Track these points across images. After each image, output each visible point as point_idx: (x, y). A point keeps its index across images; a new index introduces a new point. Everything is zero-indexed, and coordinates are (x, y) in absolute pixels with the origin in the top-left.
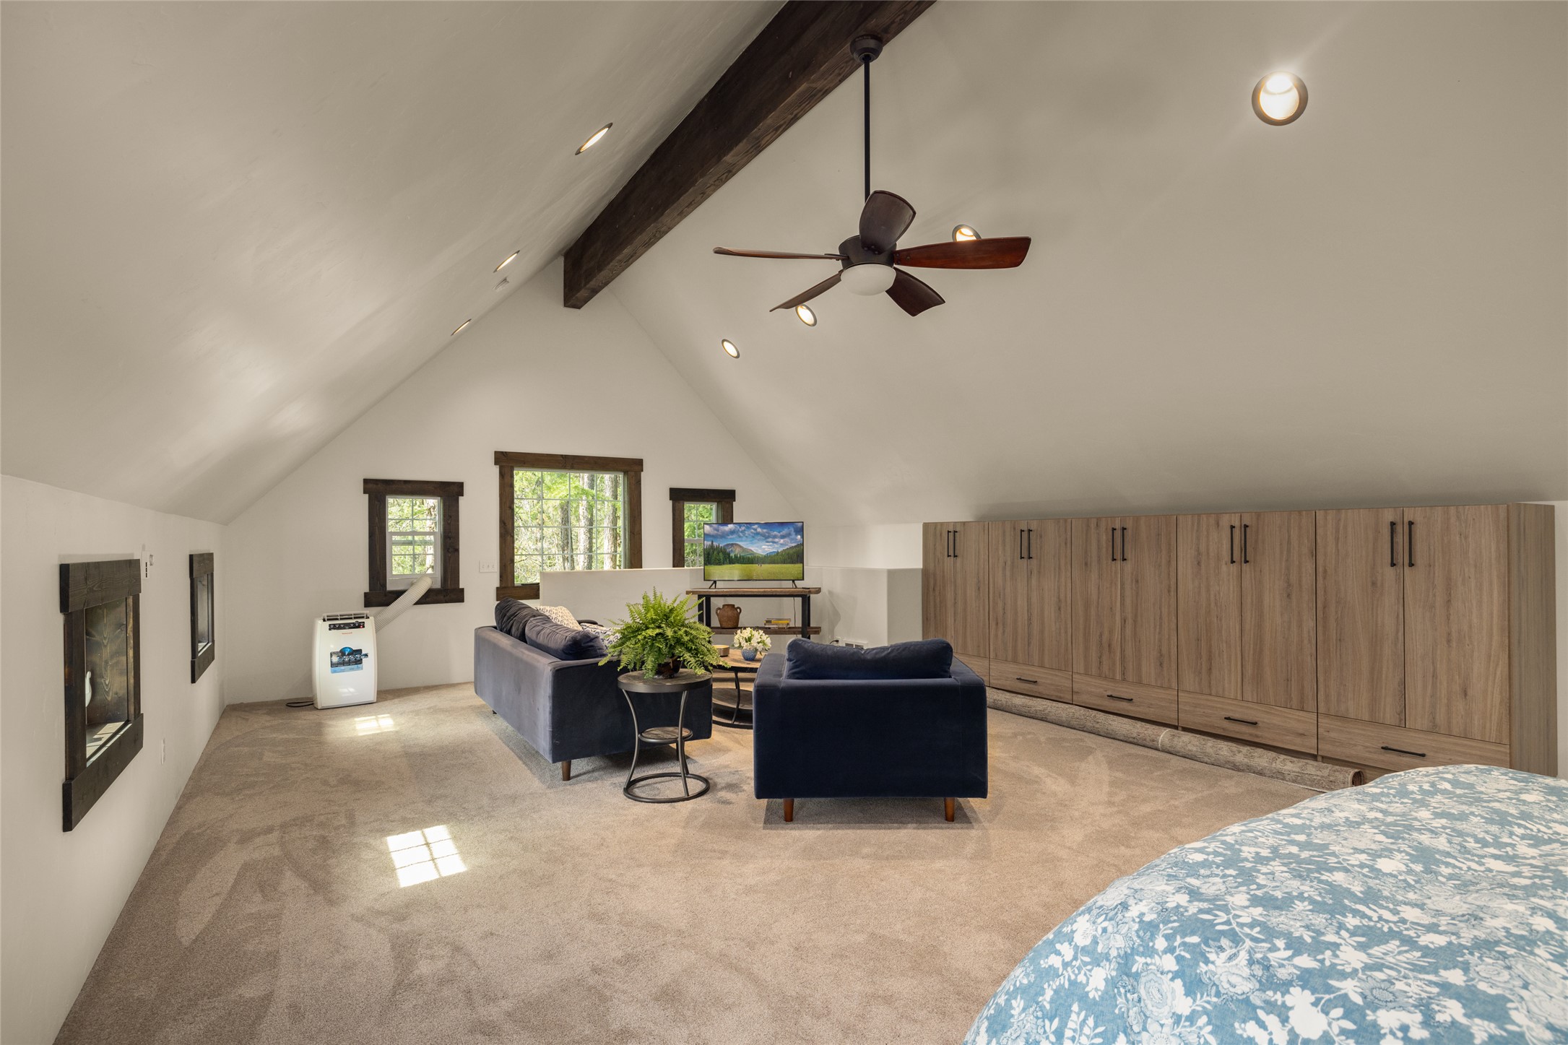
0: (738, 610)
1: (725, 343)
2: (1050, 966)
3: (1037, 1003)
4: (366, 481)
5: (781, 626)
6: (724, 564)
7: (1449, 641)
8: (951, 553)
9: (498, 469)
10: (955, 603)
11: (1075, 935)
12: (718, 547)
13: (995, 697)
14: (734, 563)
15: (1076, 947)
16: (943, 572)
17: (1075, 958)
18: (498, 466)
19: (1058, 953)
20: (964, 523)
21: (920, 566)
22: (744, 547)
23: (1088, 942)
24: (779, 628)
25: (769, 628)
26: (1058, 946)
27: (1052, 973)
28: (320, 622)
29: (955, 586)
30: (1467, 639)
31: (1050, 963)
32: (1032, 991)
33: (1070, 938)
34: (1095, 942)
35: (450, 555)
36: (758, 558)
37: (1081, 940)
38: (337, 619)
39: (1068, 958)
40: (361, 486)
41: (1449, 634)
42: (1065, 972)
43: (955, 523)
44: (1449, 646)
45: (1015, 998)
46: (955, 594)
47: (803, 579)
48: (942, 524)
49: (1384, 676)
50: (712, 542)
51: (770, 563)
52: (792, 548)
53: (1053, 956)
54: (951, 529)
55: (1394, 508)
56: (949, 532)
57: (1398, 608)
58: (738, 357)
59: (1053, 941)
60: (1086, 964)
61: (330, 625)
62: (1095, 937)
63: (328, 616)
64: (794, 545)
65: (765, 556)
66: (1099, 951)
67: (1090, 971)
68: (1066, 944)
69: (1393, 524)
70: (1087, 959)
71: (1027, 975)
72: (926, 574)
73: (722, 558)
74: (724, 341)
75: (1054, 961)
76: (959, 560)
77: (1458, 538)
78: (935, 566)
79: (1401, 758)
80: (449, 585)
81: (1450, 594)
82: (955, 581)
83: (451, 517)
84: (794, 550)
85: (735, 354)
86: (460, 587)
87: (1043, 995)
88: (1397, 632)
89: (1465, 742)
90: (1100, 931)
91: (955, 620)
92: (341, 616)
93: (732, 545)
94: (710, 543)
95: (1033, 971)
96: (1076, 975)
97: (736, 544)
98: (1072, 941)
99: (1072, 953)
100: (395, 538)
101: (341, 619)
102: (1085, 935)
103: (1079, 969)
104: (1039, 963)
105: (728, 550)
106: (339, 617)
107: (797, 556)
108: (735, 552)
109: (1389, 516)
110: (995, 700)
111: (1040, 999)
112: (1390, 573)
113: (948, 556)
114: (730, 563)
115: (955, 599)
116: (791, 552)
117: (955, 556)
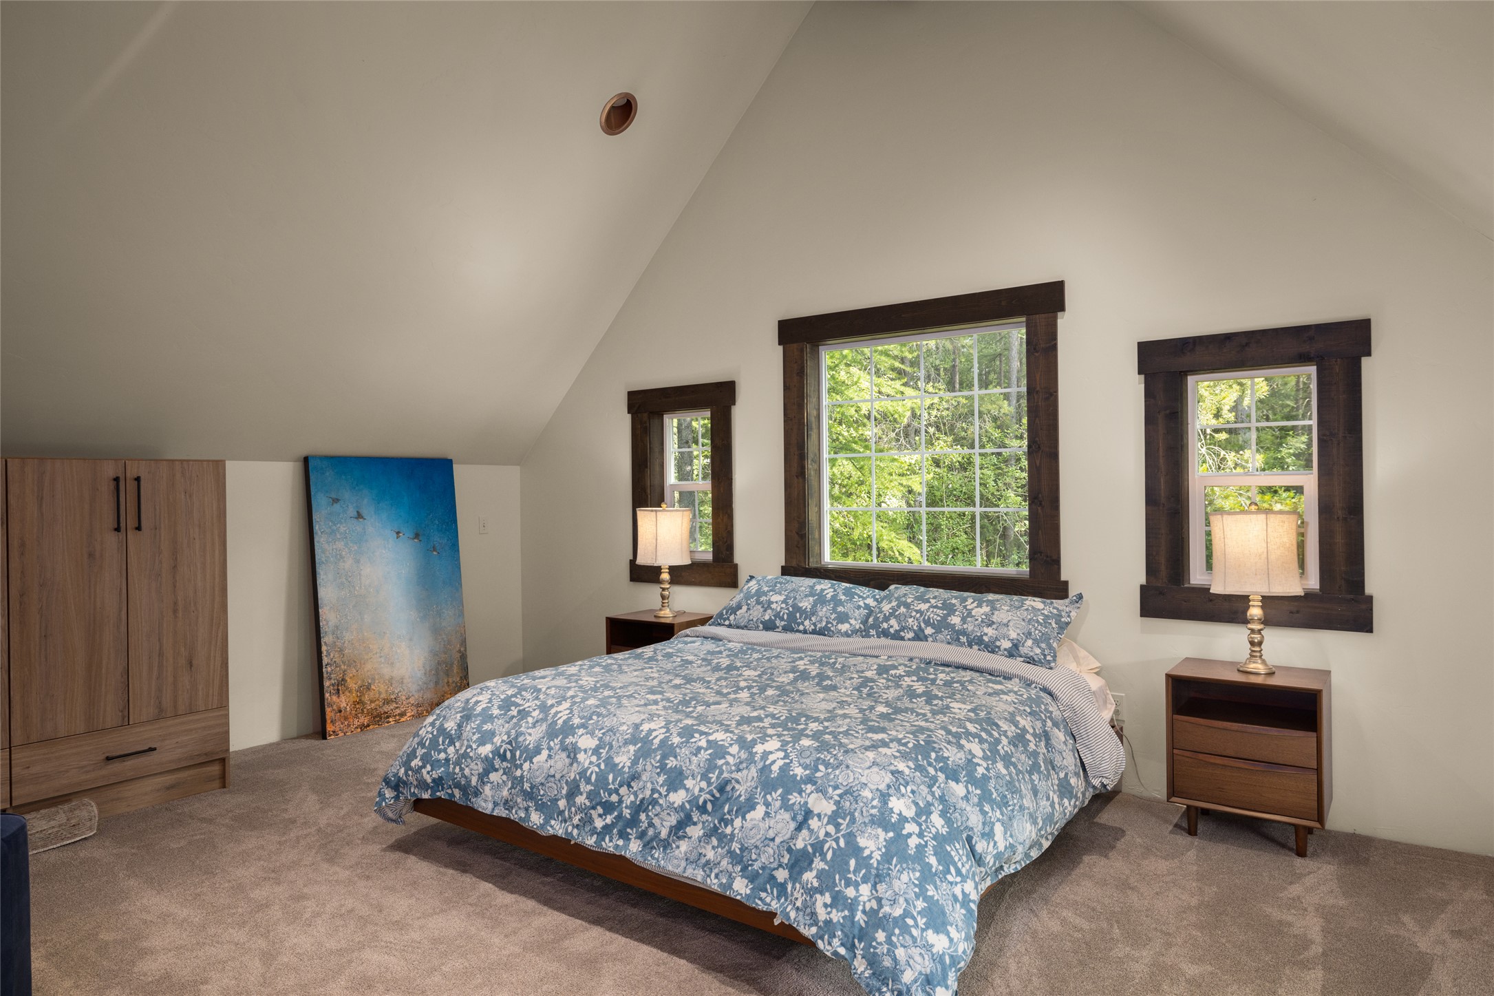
2: (916, 848)
3: (936, 874)
7: (175, 611)
11: (904, 814)
15: (913, 819)
17: (920, 825)
19: (910, 835)
23: (914, 808)
26: (905, 832)
27: (921, 848)
30: (192, 605)
31: (914, 846)
32: (927, 873)
33: (903, 819)
34: (916, 804)
37: (910, 813)
39: (917, 830)
41: (175, 603)
42: (925, 839)
44: (176, 617)
45: (927, 890)
49: (104, 670)
53: (909, 841)
55: (115, 460)
57: (121, 582)
59: (898, 834)
60: (926, 821)
62: (913, 802)
66: (922, 806)
67: (931, 822)
68: (907, 825)
69: (117, 480)
70: (924, 818)
71: (914, 870)
75: (913, 842)
77: (183, 497)
79: (126, 763)
81: (176, 558)
87: (932, 866)
88: (120, 611)
89: (191, 718)
90: (911, 795)
95: (913, 863)
96: (931, 832)
98: (907, 819)
99: (914, 825)
102: (908, 808)
103: (928, 827)
104: (910, 854)
109: (109, 471)
111: (934, 870)
112: (111, 539)
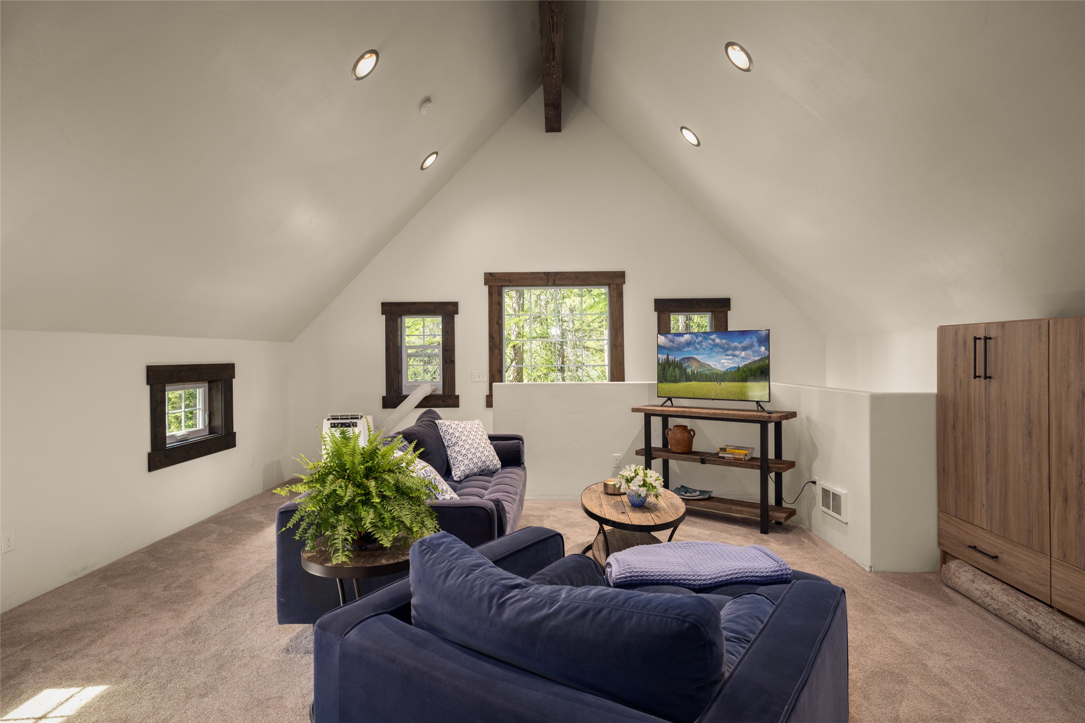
0: (692, 433)
1: (684, 130)
4: (383, 304)
5: (736, 456)
6: (680, 381)
8: (980, 371)
9: (488, 289)
10: (988, 452)
12: (673, 362)
13: (1056, 633)
14: (690, 381)
16: (969, 401)
18: (487, 286)
20: (1003, 324)
21: (934, 390)
22: (702, 361)
24: (735, 459)
25: (723, 458)
28: (325, 421)
29: (988, 425)
35: (447, 366)
36: (717, 374)
38: (338, 419)
40: (379, 309)
43: (988, 325)
46: (989, 438)
47: (769, 401)
48: (966, 326)
50: (668, 356)
51: (730, 381)
52: (755, 362)
54: (981, 334)
56: (976, 339)
58: (699, 145)
61: (331, 424)
63: (332, 416)
64: (757, 358)
65: (724, 373)
72: (941, 400)
73: (678, 374)
74: (682, 128)
76: (994, 384)
78: (955, 391)
80: (447, 392)
82: (988, 417)
83: (448, 333)
84: (758, 365)
85: (695, 142)
86: (456, 394)
91: (988, 480)
92: (341, 416)
93: (689, 358)
94: (665, 357)
97: (693, 358)
100: (410, 351)
101: (341, 419)
105: (684, 365)
106: (339, 417)
107: (761, 372)
108: (691, 368)
110: (1055, 638)
113: (975, 377)
114: (686, 381)
115: (988, 446)
116: (754, 367)
117: (986, 377)
